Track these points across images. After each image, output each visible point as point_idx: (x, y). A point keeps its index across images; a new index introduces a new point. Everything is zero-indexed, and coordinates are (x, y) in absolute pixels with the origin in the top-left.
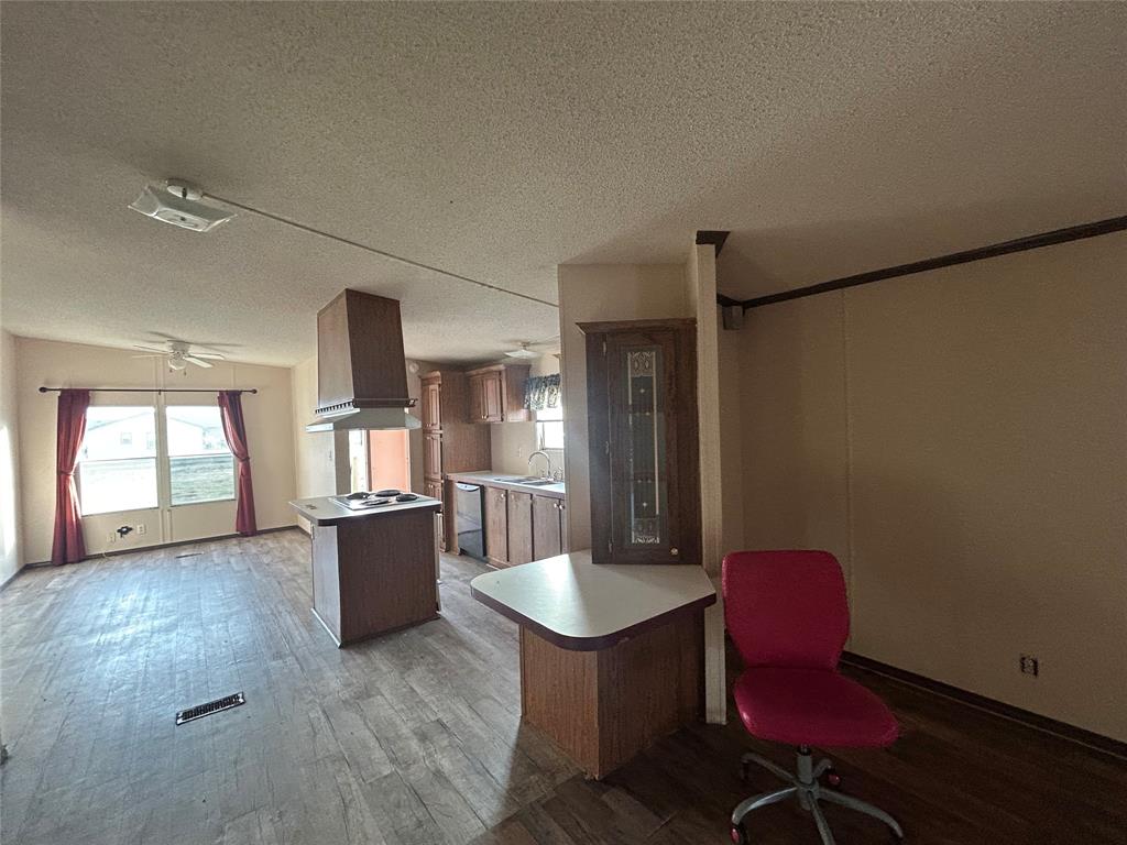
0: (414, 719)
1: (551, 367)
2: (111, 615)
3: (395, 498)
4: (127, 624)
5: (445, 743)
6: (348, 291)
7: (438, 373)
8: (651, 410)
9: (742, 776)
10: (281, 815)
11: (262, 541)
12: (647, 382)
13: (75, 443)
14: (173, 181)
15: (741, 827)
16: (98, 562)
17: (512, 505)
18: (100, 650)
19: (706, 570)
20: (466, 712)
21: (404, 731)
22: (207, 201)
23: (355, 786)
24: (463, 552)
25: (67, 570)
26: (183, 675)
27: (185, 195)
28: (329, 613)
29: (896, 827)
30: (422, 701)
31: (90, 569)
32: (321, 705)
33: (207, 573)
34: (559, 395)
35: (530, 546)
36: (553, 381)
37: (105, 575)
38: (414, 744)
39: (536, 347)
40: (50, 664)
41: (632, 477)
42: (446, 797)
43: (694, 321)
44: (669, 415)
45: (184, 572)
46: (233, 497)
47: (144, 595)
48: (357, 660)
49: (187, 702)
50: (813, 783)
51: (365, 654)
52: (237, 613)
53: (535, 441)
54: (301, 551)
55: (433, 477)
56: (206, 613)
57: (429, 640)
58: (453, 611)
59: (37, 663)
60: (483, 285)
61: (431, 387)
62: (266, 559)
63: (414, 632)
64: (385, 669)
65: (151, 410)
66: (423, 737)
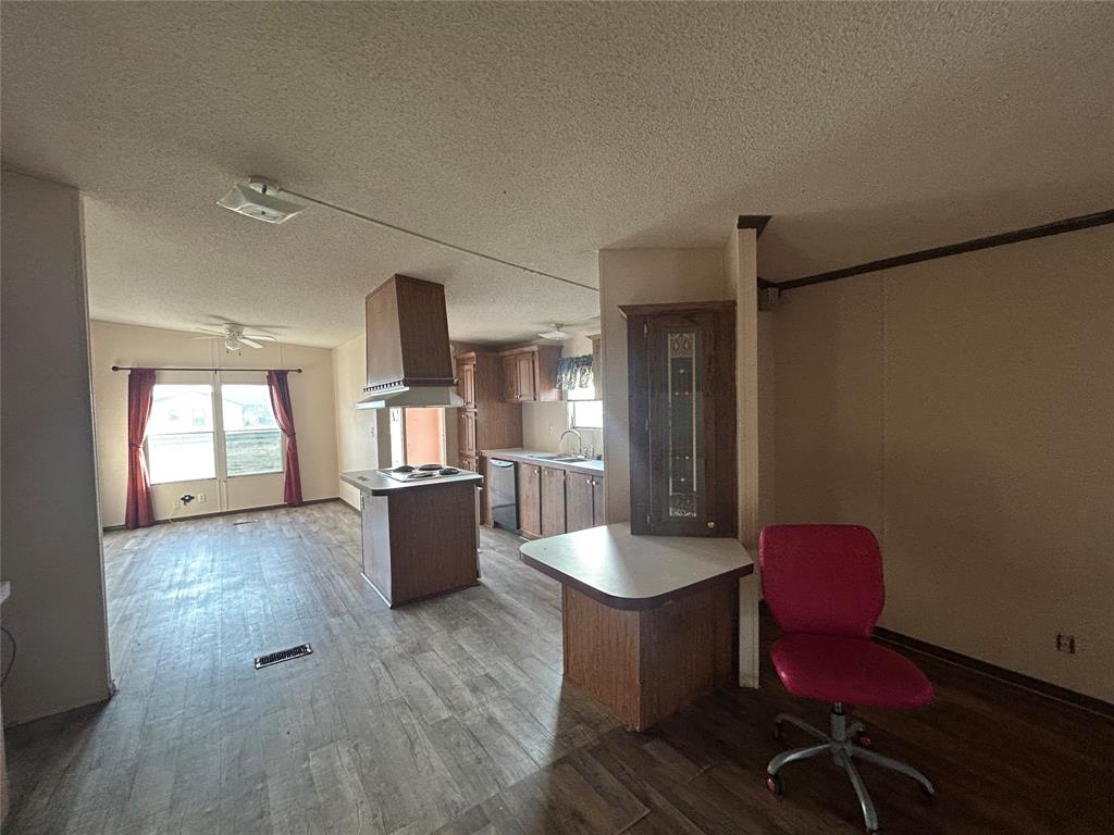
0: (464, 673)
1: (584, 348)
2: (185, 573)
3: (438, 472)
4: (200, 582)
5: (495, 694)
6: (398, 277)
7: (473, 354)
8: (691, 391)
9: (777, 735)
10: (356, 747)
11: (308, 512)
12: (686, 363)
13: (144, 419)
14: (256, 178)
15: (775, 777)
16: (165, 527)
17: (546, 481)
18: (182, 603)
19: (743, 544)
20: (512, 668)
21: (456, 683)
22: (283, 196)
23: (418, 727)
24: (497, 525)
25: (140, 533)
26: (255, 626)
27: (264, 190)
28: (379, 577)
29: (928, 785)
30: (469, 658)
31: (160, 533)
32: (379, 657)
33: (263, 538)
34: (592, 375)
35: (562, 521)
36: (586, 362)
37: (174, 538)
38: (468, 695)
39: (568, 329)
40: (139, 614)
41: (670, 454)
42: (502, 740)
43: (734, 303)
44: (708, 395)
45: (242, 537)
46: (280, 470)
47: (211, 557)
48: (408, 619)
49: (262, 650)
50: (846, 741)
51: (415, 614)
52: (295, 575)
53: (566, 420)
54: (346, 521)
55: (468, 453)
56: (267, 574)
57: (471, 603)
58: (491, 578)
59: (127, 613)
60: (525, 269)
61: (466, 367)
62: (314, 528)
63: (457, 596)
64: (434, 629)
65: (208, 389)
66: (475, 689)
